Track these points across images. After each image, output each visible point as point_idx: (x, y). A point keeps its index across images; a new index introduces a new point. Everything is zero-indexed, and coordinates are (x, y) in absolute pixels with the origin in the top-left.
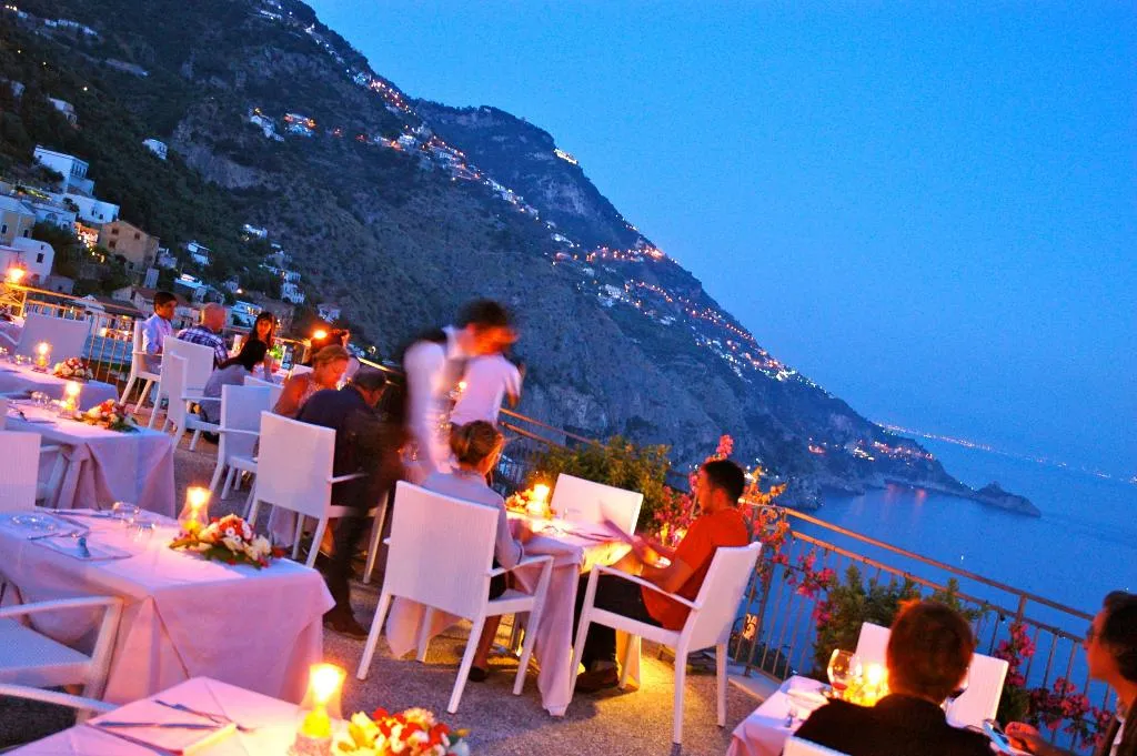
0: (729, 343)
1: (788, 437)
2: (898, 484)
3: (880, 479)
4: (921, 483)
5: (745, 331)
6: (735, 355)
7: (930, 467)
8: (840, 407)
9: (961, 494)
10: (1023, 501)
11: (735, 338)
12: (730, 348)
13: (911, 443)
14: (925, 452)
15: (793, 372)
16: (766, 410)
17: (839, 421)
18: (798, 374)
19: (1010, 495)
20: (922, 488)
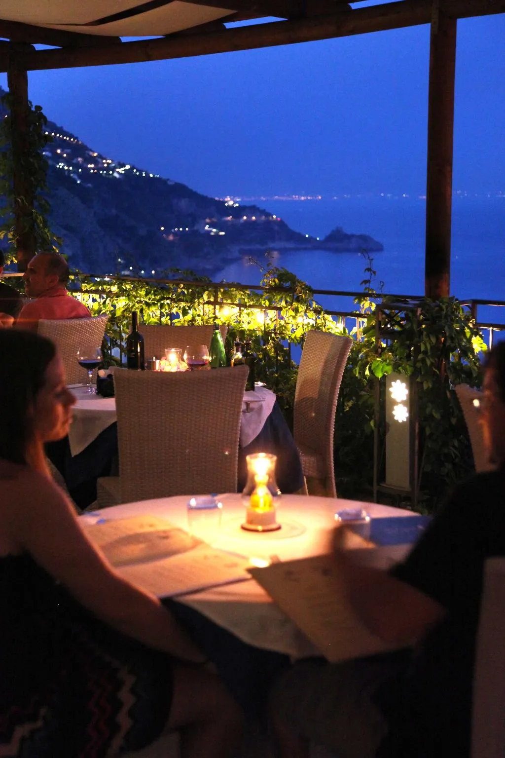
0: (59, 151)
1: (143, 232)
2: (250, 252)
3: (235, 251)
4: (271, 245)
5: (71, 136)
6: (68, 162)
7: (276, 228)
8: (181, 190)
9: (309, 246)
10: (364, 238)
11: (63, 145)
12: (60, 156)
13: (253, 209)
14: (269, 215)
15: (128, 167)
16: (114, 211)
17: (183, 204)
18: (132, 168)
19: (353, 236)
20: (273, 249)
